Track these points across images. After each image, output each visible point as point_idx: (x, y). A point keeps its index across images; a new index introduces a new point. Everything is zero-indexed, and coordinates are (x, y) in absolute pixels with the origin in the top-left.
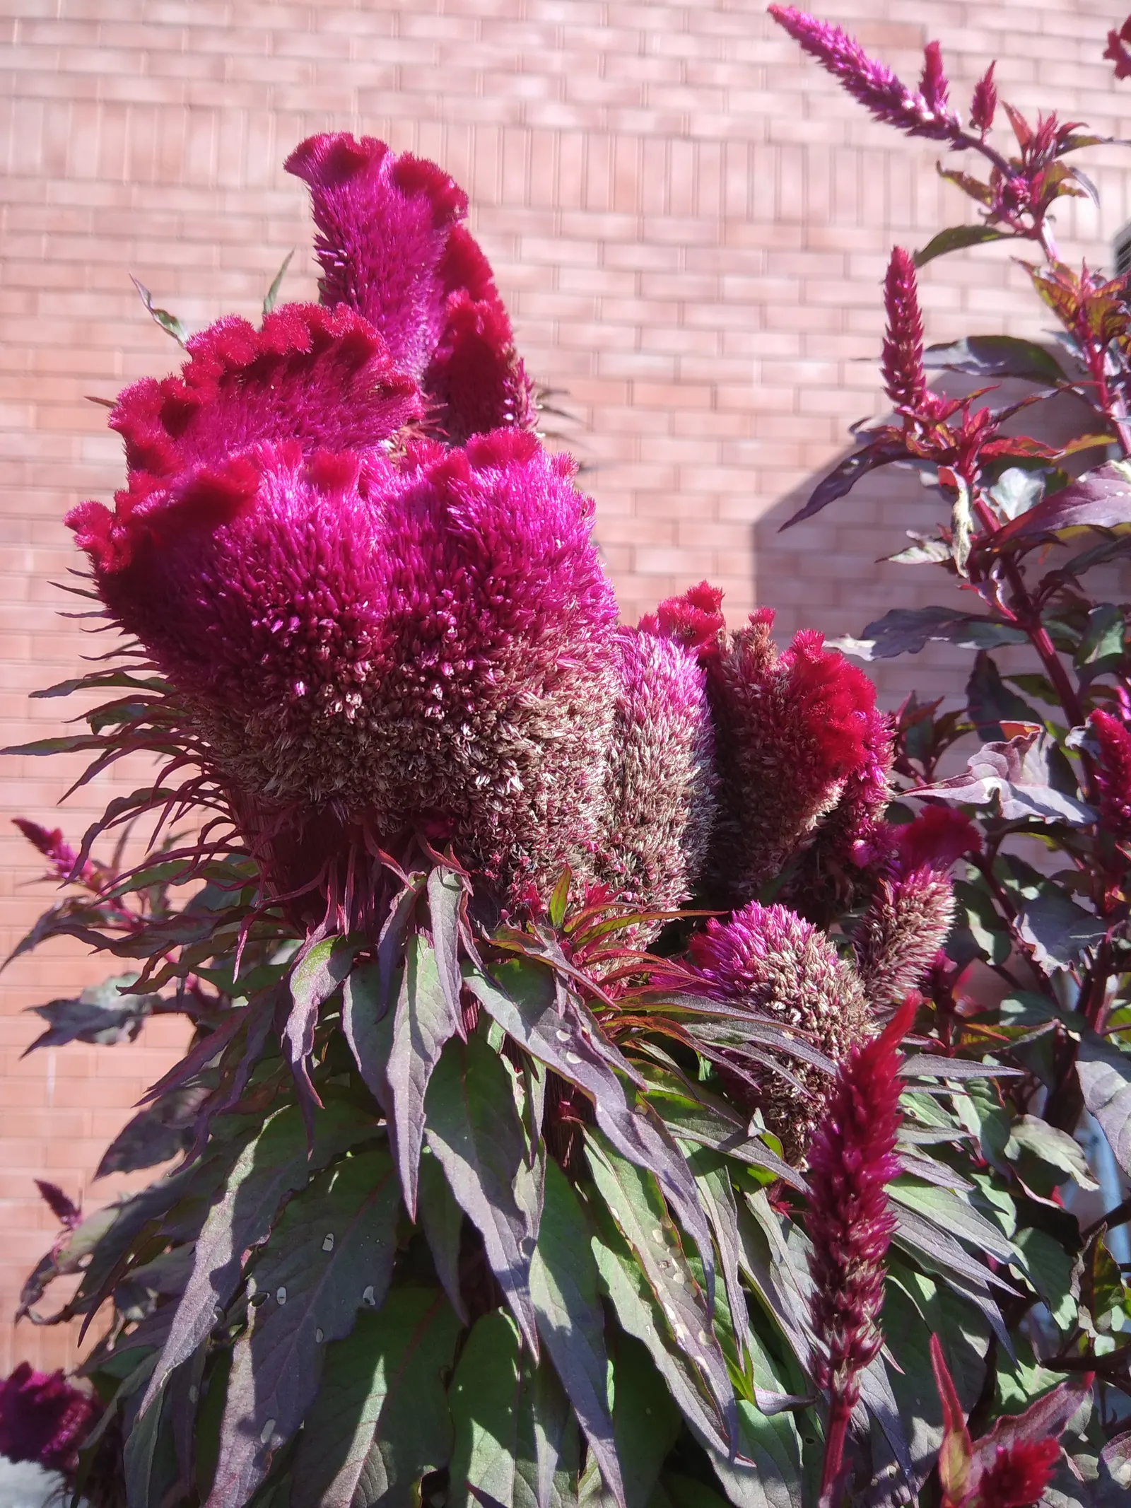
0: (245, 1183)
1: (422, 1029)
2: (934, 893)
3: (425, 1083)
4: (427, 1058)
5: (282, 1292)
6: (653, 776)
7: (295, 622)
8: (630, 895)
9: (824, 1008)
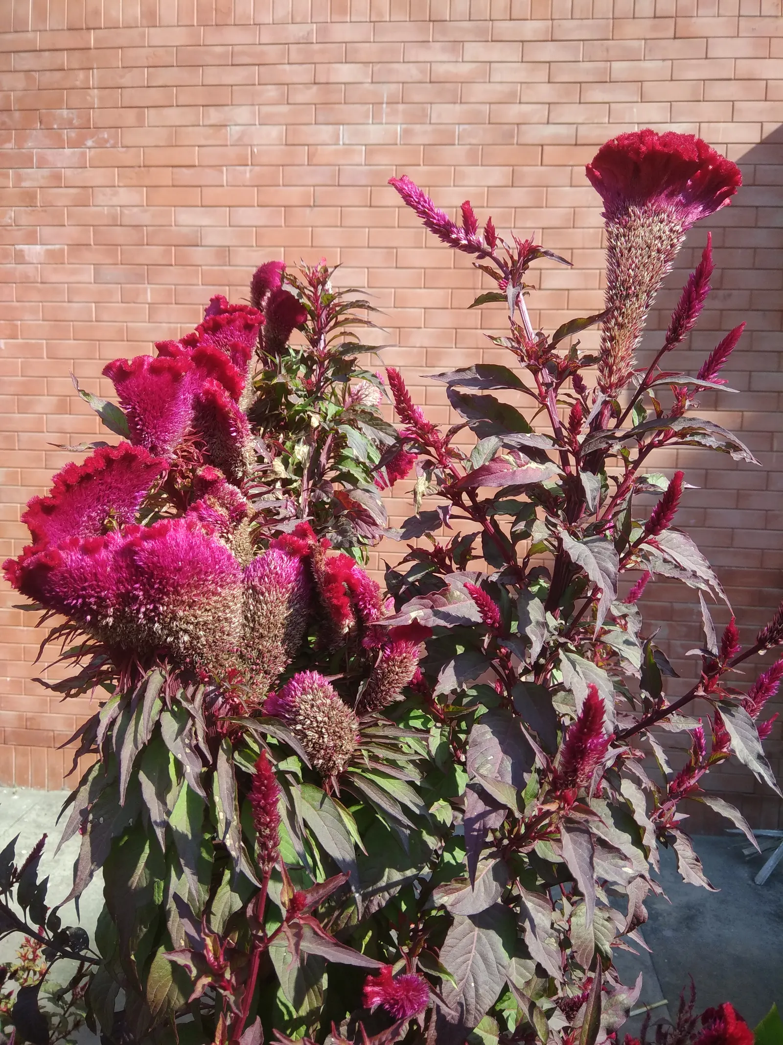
0: (95, 778)
1: (139, 736)
2: (405, 658)
3: (134, 758)
4: (137, 748)
5: (102, 819)
6: (266, 616)
7: (80, 601)
8: (254, 667)
9: (319, 719)
